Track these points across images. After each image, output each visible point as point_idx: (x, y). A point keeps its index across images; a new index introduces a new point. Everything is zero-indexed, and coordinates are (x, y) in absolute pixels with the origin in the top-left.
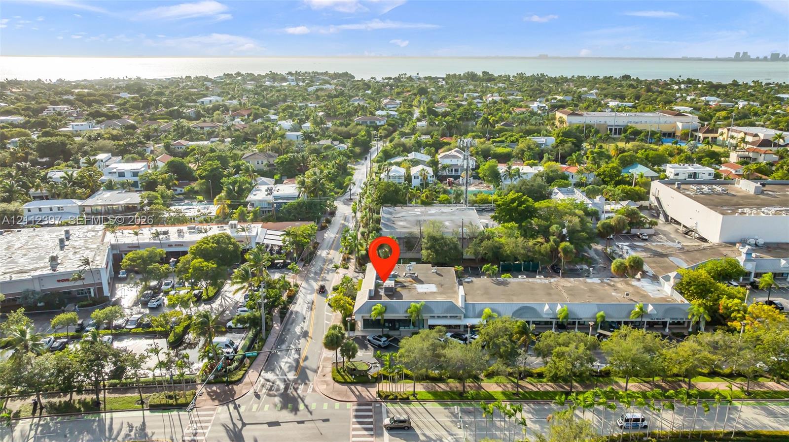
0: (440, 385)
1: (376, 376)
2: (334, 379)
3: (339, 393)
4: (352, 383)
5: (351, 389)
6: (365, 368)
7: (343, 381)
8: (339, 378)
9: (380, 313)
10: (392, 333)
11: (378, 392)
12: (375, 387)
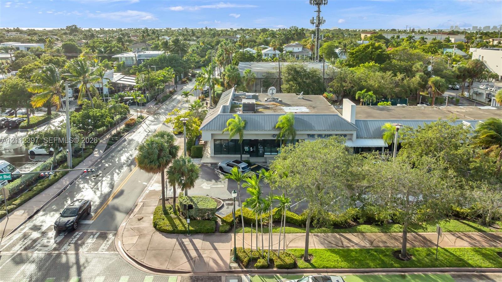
0: (349, 236)
1: (230, 220)
2: (155, 225)
3: (158, 253)
4: (185, 233)
5: (182, 245)
6: (212, 205)
7: (170, 228)
8: (165, 224)
9: (239, 130)
10: (253, 160)
11: (235, 252)
12: (228, 241)
